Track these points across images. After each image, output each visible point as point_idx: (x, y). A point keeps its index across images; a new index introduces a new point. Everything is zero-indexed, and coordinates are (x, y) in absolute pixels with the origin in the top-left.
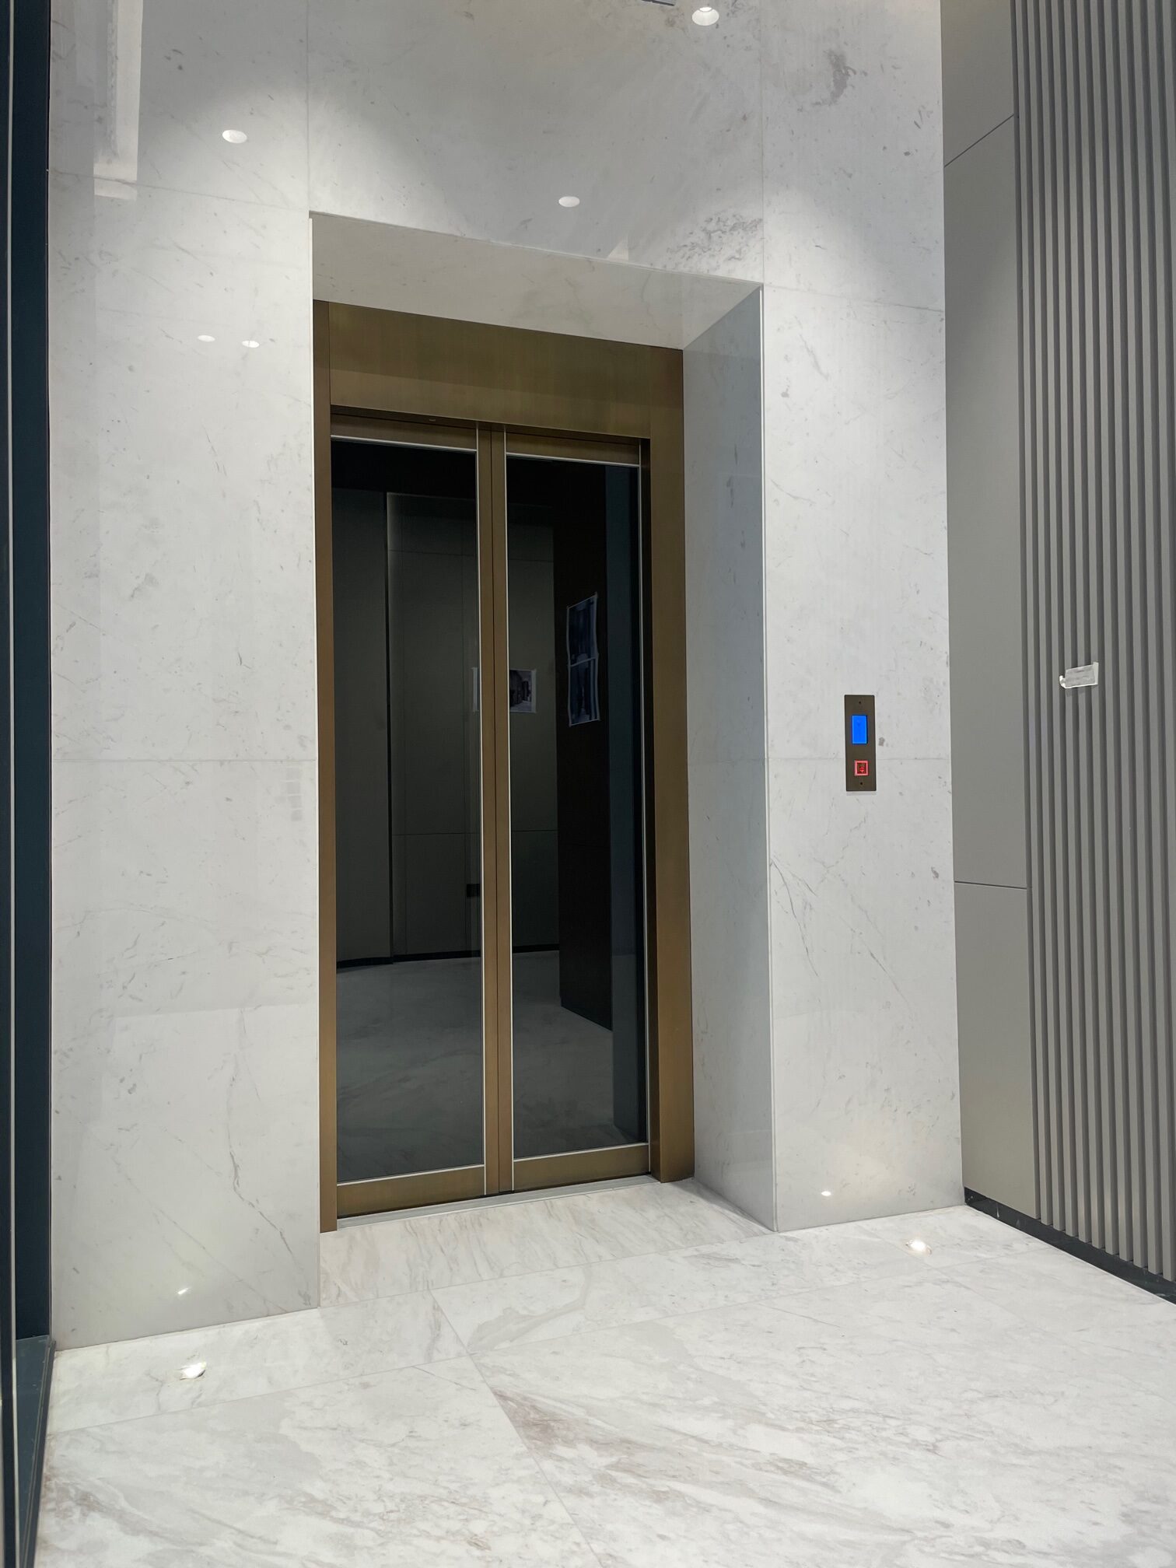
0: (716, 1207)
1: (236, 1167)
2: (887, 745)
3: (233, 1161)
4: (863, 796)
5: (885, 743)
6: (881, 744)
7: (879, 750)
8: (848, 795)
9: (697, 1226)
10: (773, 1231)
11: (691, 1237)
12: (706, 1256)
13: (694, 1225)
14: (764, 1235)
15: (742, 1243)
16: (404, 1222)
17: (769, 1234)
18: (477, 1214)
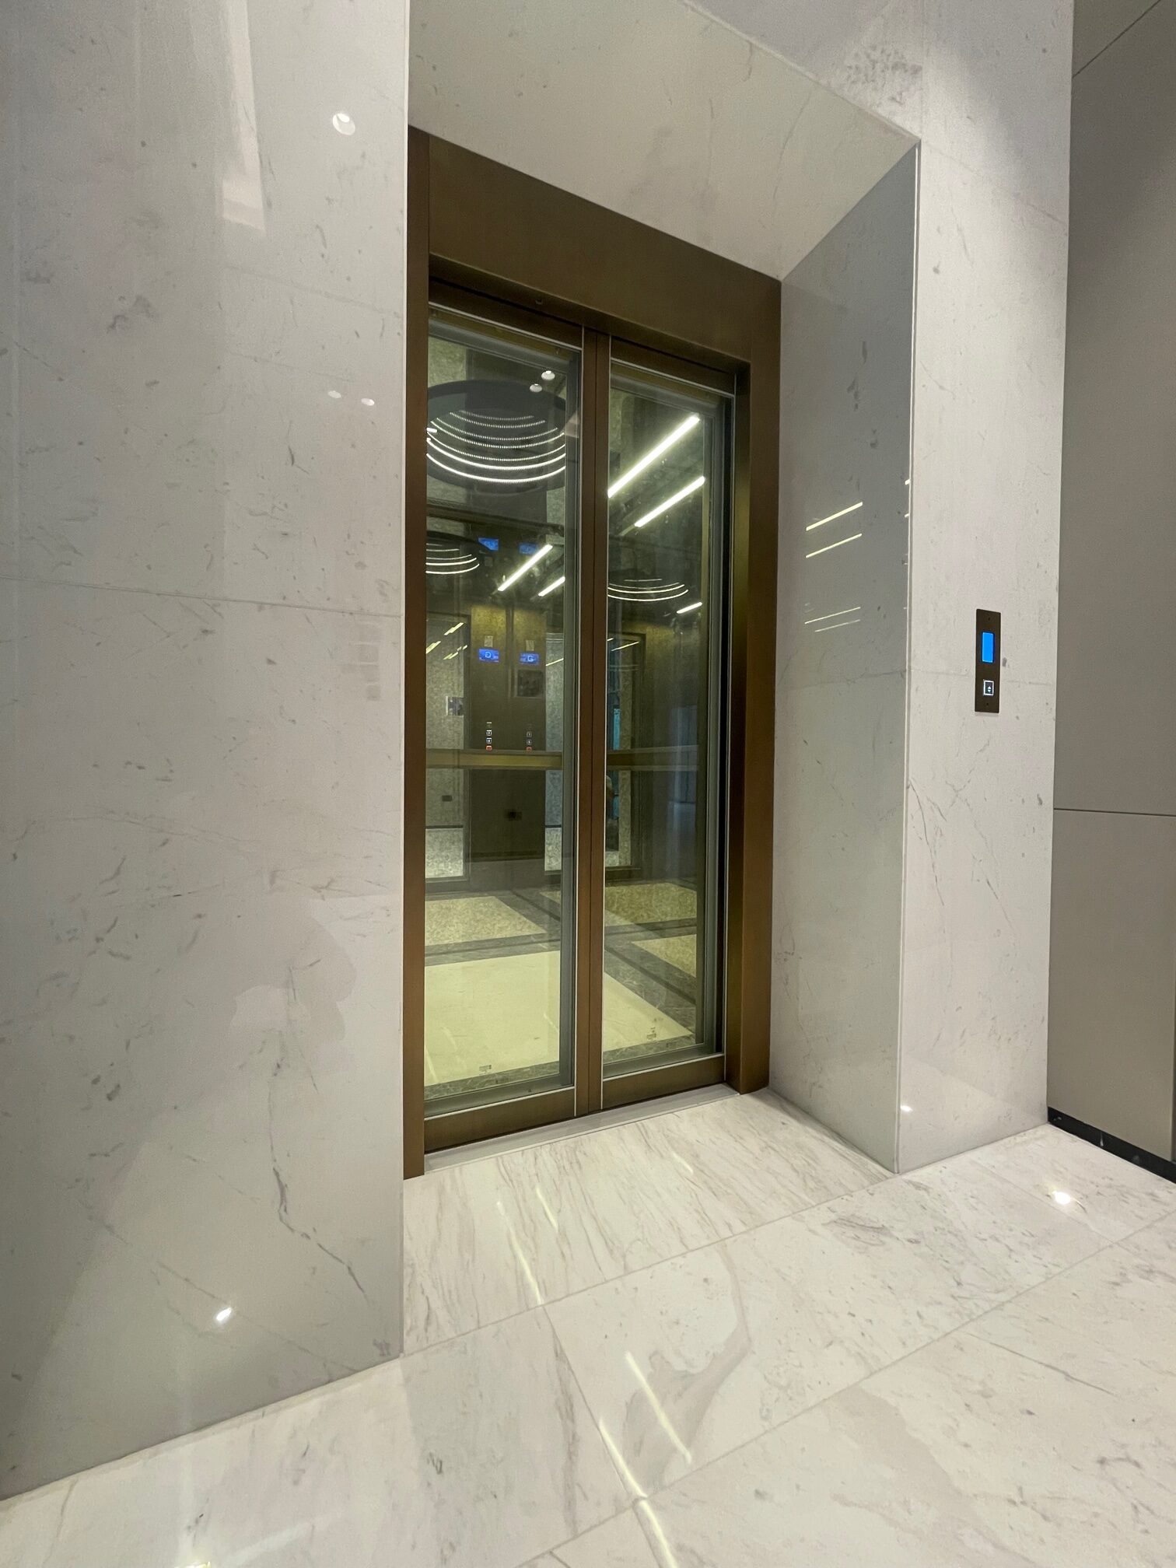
0: (810, 1130)
1: (283, 1188)
2: (1009, 666)
3: (279, 1179)
4: (987, 717)
5: (1007, 664)
6: (1004, 665)
7: (1002, 670)
8: (976, 716)
9: (809, 1164)
10: (893, 1172)
11: (811, 1184)
12: (847, 1221)
13: (806, 1163)
14: (887, 1178)
15: (872, 1194)
16: (497, 1160)
17: (891, 1178)
18: (573, 1146)
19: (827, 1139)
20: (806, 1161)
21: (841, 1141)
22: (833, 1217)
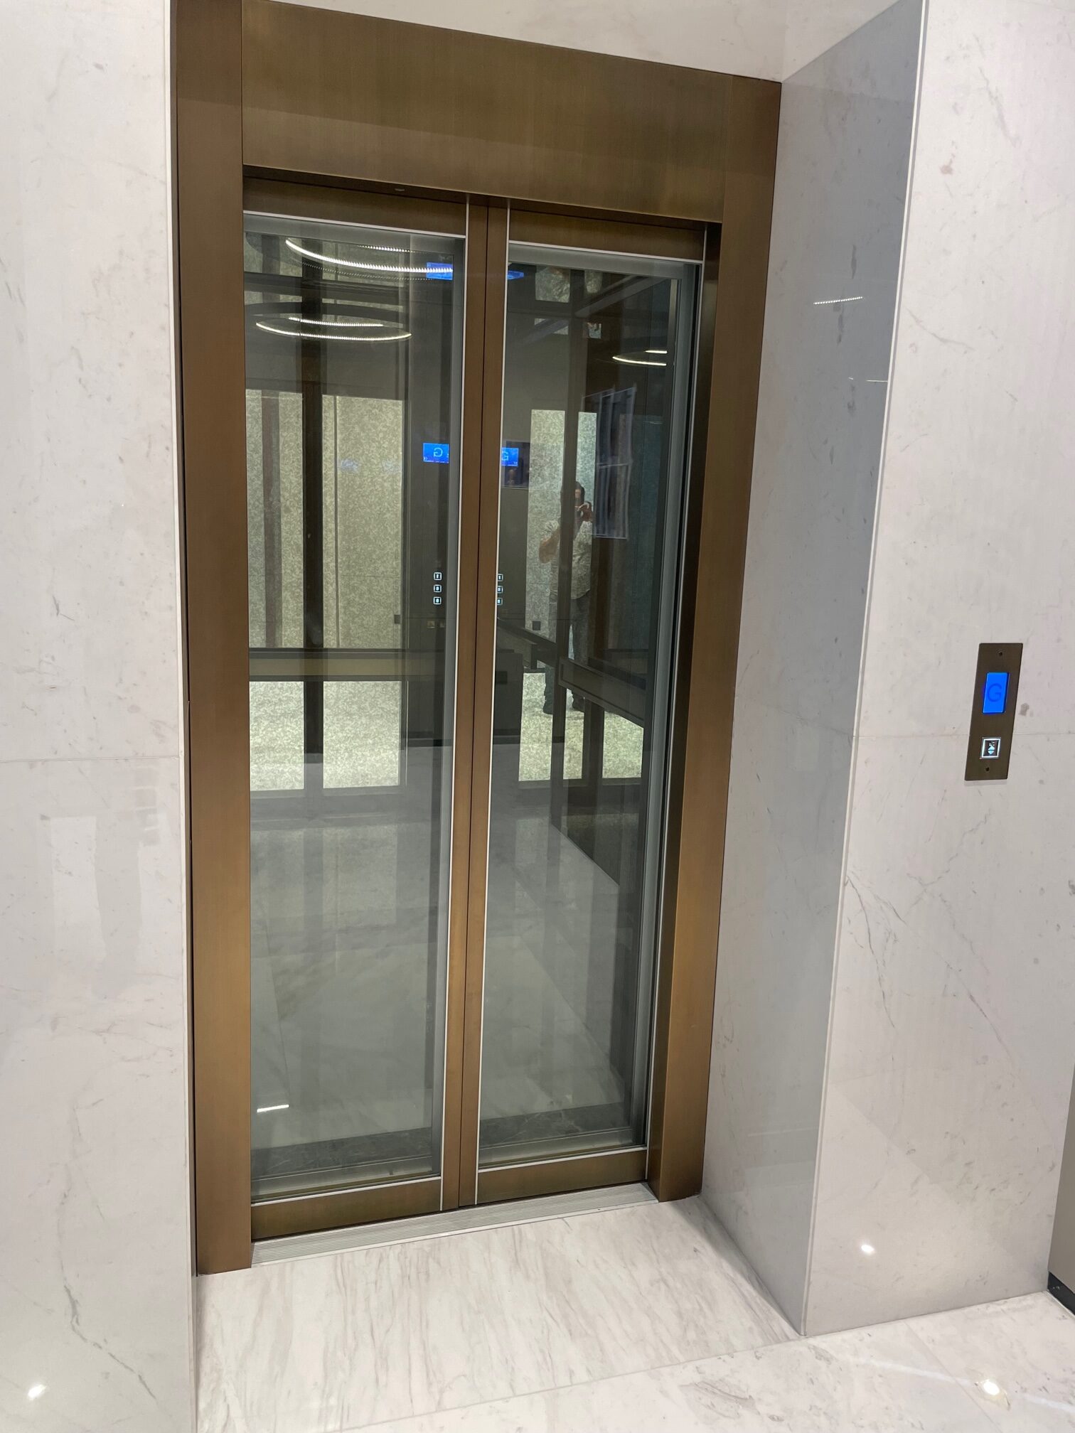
0: (726, 1266)
1: (74, 1303)
2: (1032, 715)
3: (70, 1296)
4: (989, 788)
5: (1028, 712)
6: (1023, 713)
7: (1019, 720)
8: (966, 785)
9: (701, 1309)
10: (799, 1334)
11: (692, 1335)
12: (710, 1387)
13: (697, 1307)
14: (788, 1339)
15: (758, 1358)
16: (336, 1258)
17: (793, 1340)
18: (427, 1249)
19: (741, 1280)
20: (699, 1305)
21: (756, 1283)
22: (697, 1378)
